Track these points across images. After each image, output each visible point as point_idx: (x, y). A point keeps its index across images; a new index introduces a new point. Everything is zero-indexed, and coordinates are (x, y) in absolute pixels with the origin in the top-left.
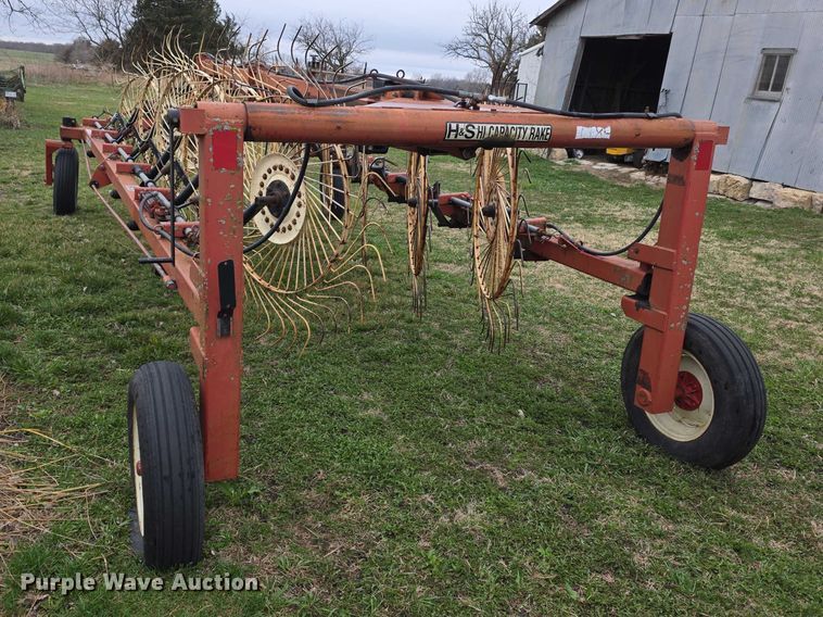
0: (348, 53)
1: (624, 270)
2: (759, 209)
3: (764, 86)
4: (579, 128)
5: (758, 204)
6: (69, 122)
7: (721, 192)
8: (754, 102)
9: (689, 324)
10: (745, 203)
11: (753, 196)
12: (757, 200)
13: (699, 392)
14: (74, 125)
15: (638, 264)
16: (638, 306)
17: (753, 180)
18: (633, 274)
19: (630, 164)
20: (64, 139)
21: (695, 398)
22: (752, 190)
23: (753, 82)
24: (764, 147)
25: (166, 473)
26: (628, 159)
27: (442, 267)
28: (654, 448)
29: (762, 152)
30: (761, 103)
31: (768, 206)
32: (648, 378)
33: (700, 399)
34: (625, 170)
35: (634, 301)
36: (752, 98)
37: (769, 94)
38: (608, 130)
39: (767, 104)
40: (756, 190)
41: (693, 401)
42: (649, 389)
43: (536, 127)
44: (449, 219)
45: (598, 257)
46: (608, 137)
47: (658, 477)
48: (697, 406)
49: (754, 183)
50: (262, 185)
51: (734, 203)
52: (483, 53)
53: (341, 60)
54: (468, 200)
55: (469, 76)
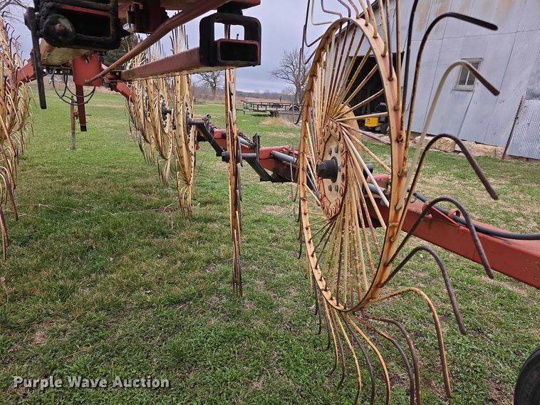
0: (218, 76)
3: (462, 82)
5: (460, 154)
7: (437, 147)
8: (457, 93)
10: (452, 153)
11: (457, 149)
12: (459, 152)
19: (379, 132)
23: (455, 80)
24: (464, 119)
26: (378, 129)
27: (268, 210)
29: (463, 122)
30: (461, 93)
34: (376, 136)
36: (455, 90)
37: (466, 87)
39: (465, 93)
44: (270, 173)
51: (446, 154)
52: (291, 77)
53: (214, 80)
54: (290, 153)
55: (283, 91)
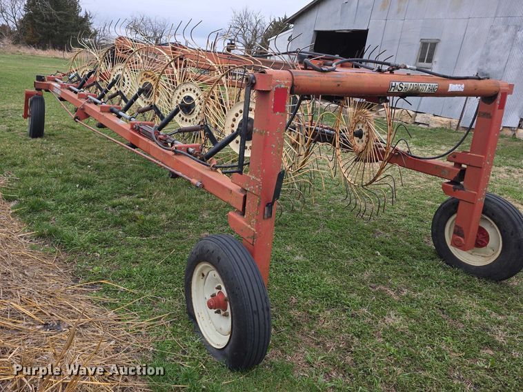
1: (444, 168)
2: (422, 128)
3: (422, 60)
4: (450, 85)
5: (420, 125)
6: (40, 78)
7: (399, 119)
9: (486, 199)
10: (413, 125)
11: (417, 121)
12: (420, 123)
13: (487, 237)
14: (43, 80)
15: (453, 164)
16: (455, 189)
17: (417, 112)
18: (449, 170)
20: (36, 89)
21: (484, 240)
22: (416, 118)
23: (416, 58)
25: (255, 309)
28: (460, 270)
31: (427, 126)
32: (462, 231)
33: (488, 241)
35: (452, 186)
37: (425, 65)
38: (463, 86)
40: (419, 118)
41: (483, 242)
42: (463, 236)
43: (431, 84)
45: (423, 160)
46: (462, 90)
47: (475, 288)
48: (486, 245)
49: (418, 114)
50: (234, 120)
51: (406, 125)
